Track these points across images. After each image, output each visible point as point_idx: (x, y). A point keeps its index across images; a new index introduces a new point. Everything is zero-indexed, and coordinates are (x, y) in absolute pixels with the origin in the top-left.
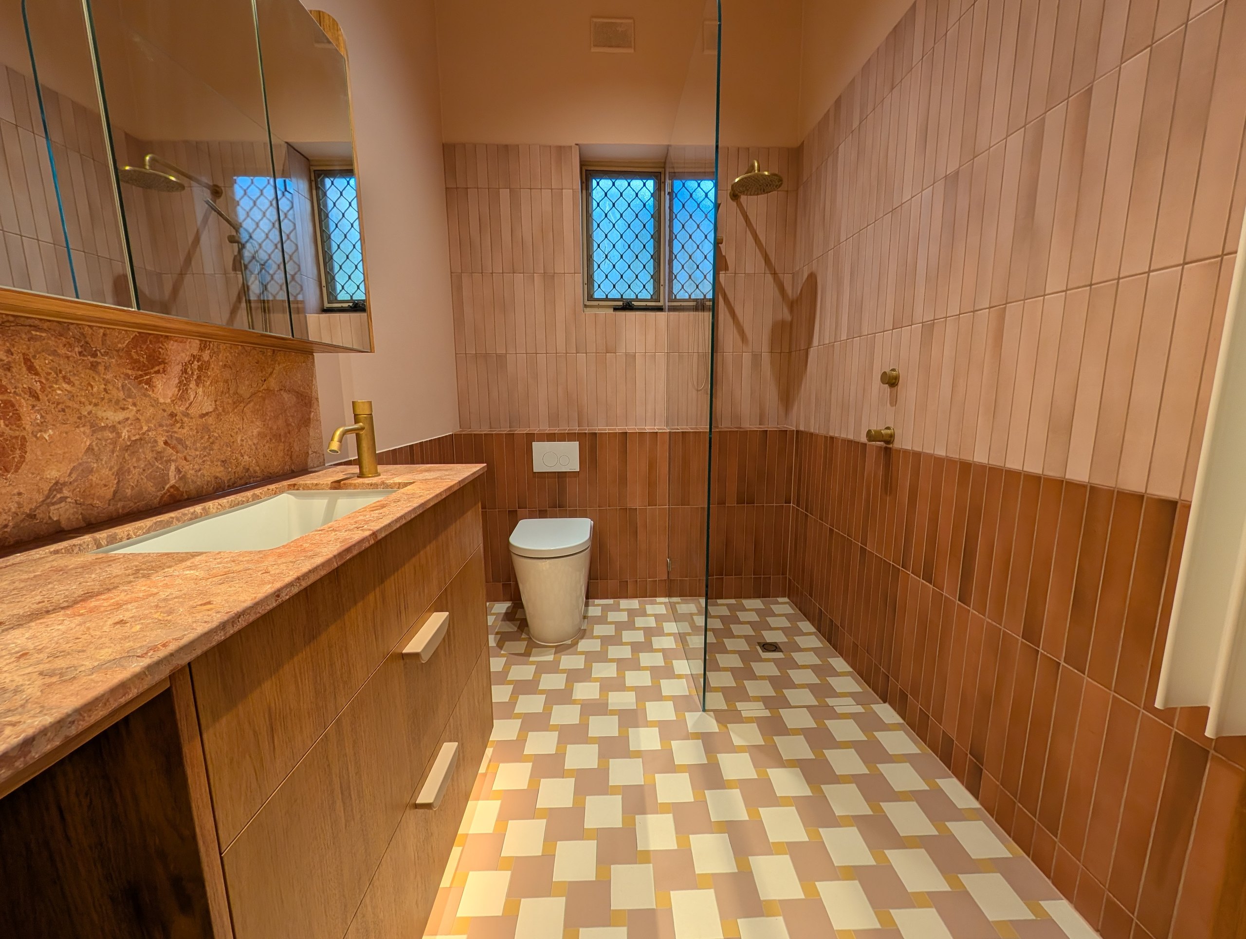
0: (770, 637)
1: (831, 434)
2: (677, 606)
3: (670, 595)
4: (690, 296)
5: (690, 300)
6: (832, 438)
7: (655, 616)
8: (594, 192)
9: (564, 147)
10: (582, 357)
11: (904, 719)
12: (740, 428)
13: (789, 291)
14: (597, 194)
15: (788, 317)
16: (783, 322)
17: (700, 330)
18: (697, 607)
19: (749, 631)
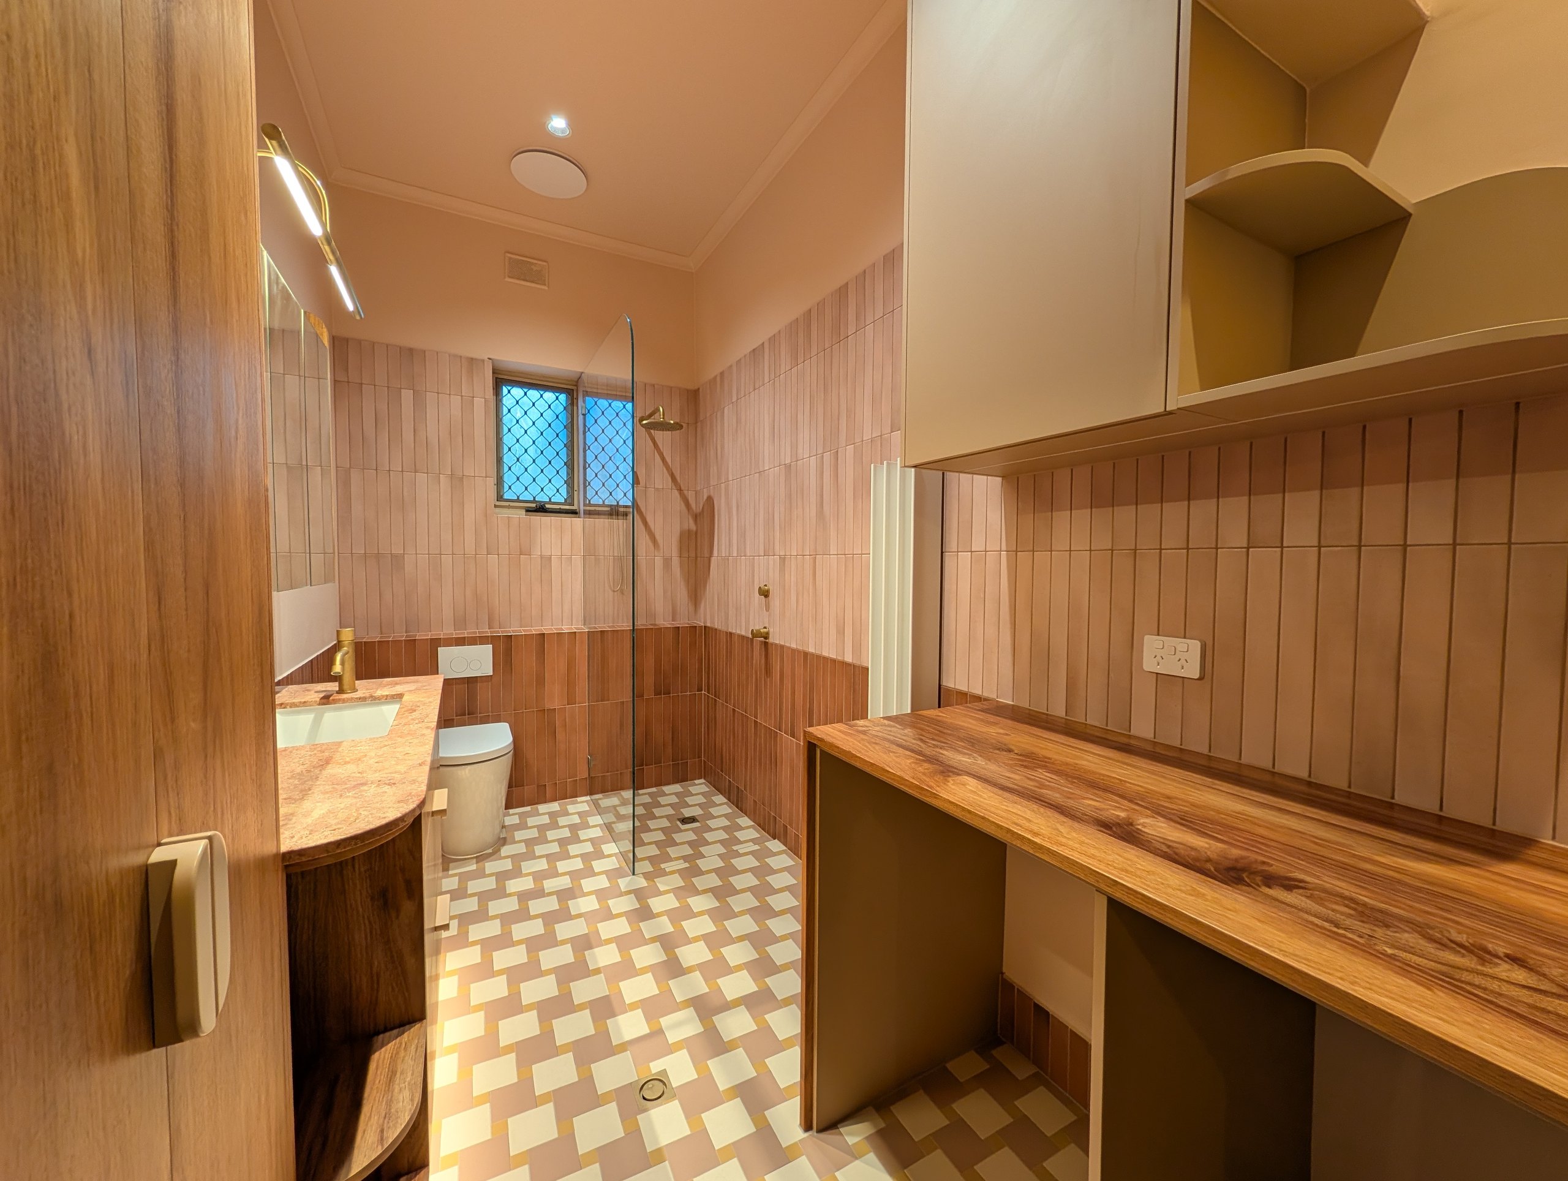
0: (687, 813)
1: (730, 630)
2: (600, 801)
3: (591, 794)
4: (604, 502)
5: (604, 505)
6: (731, 634)
7: (579, 813)
8: (504, 398)
9: (476, 359)
10: (493, 558)
11: (786, 846)
12: (655, 625)
13: (693, 506)
14: (507, 401)
15: (693, 527)
16: (689, 531)
17: (615, 536)
18: (619, 799)
19: (670, 811)
